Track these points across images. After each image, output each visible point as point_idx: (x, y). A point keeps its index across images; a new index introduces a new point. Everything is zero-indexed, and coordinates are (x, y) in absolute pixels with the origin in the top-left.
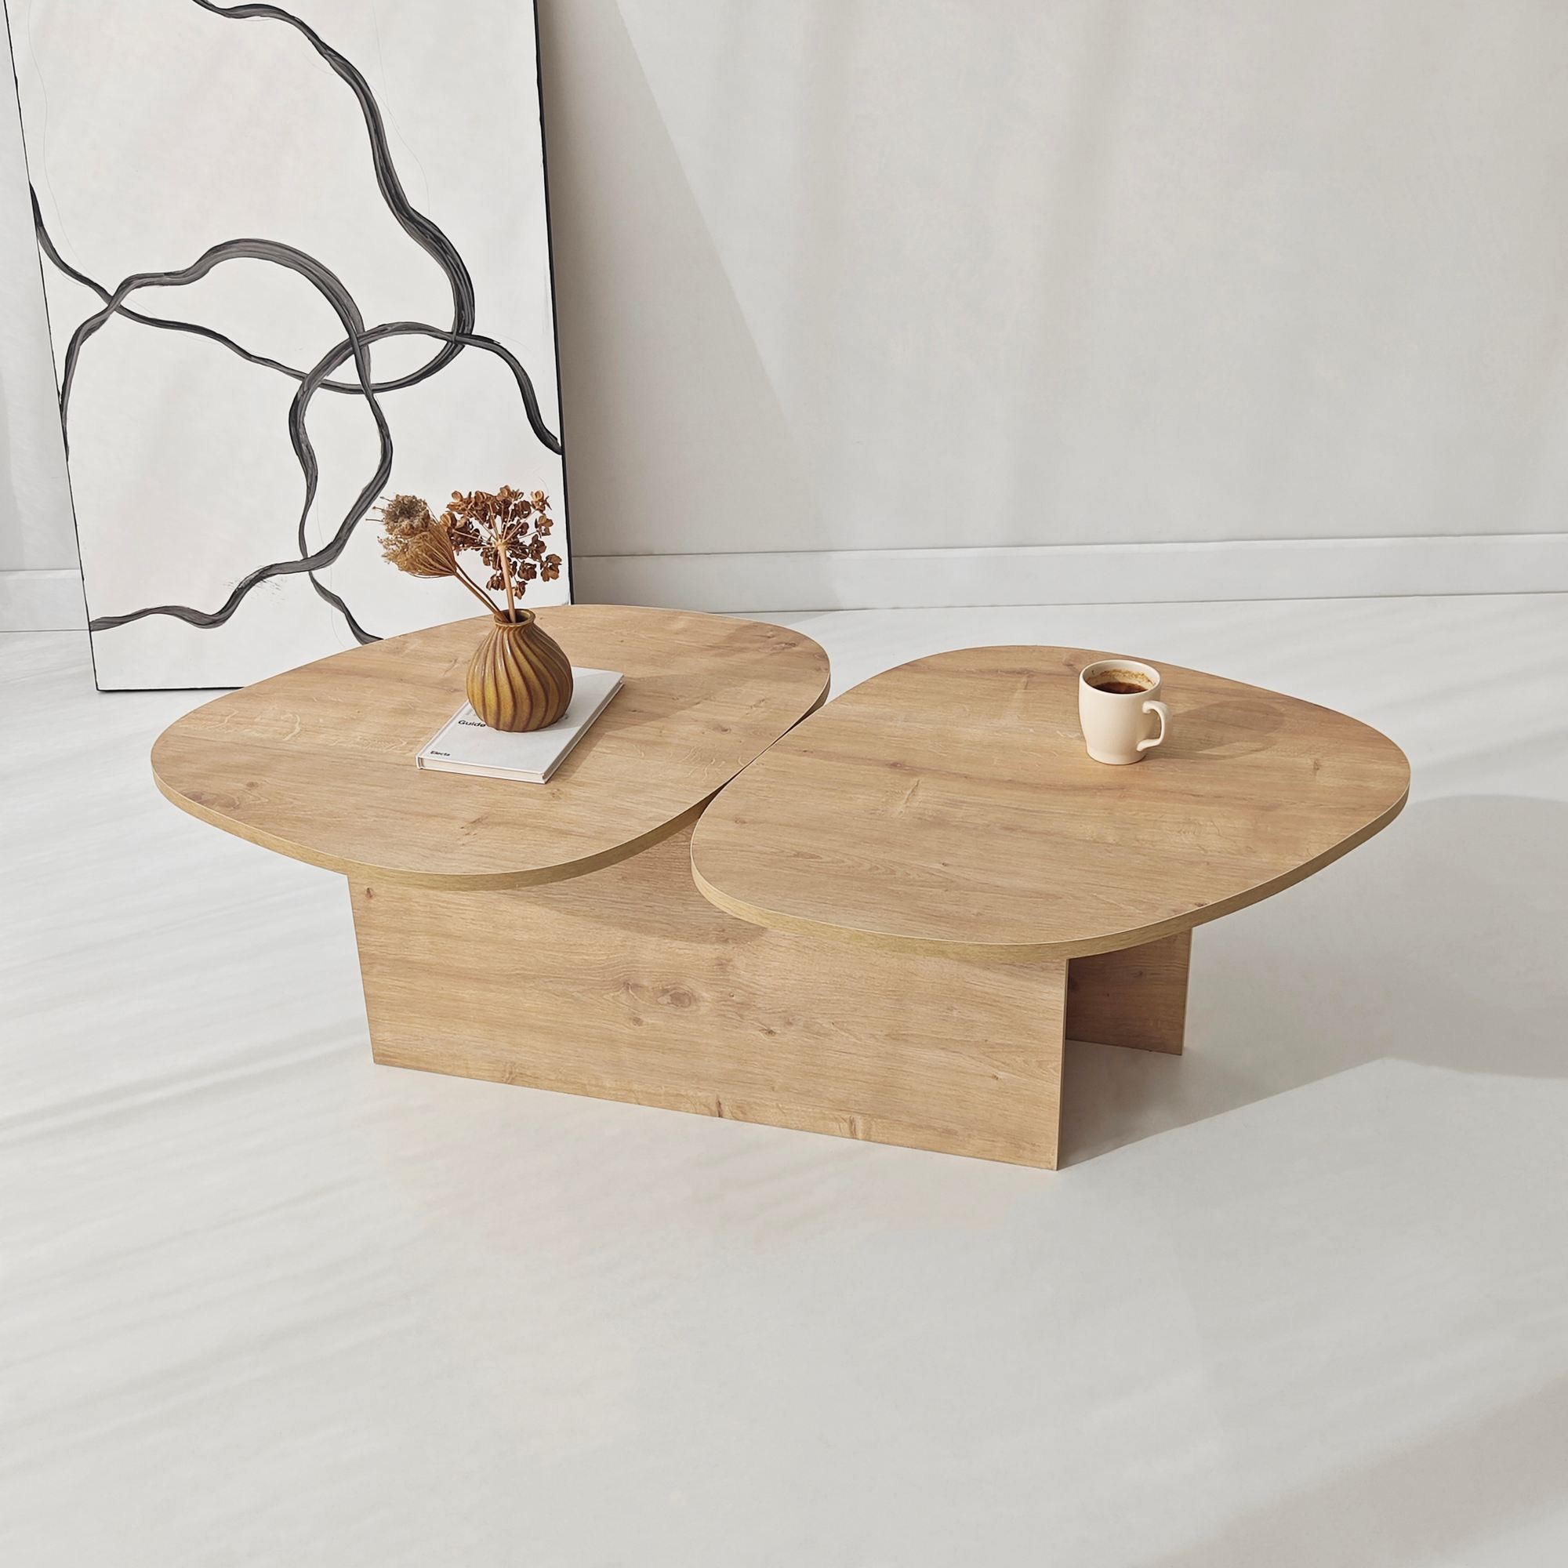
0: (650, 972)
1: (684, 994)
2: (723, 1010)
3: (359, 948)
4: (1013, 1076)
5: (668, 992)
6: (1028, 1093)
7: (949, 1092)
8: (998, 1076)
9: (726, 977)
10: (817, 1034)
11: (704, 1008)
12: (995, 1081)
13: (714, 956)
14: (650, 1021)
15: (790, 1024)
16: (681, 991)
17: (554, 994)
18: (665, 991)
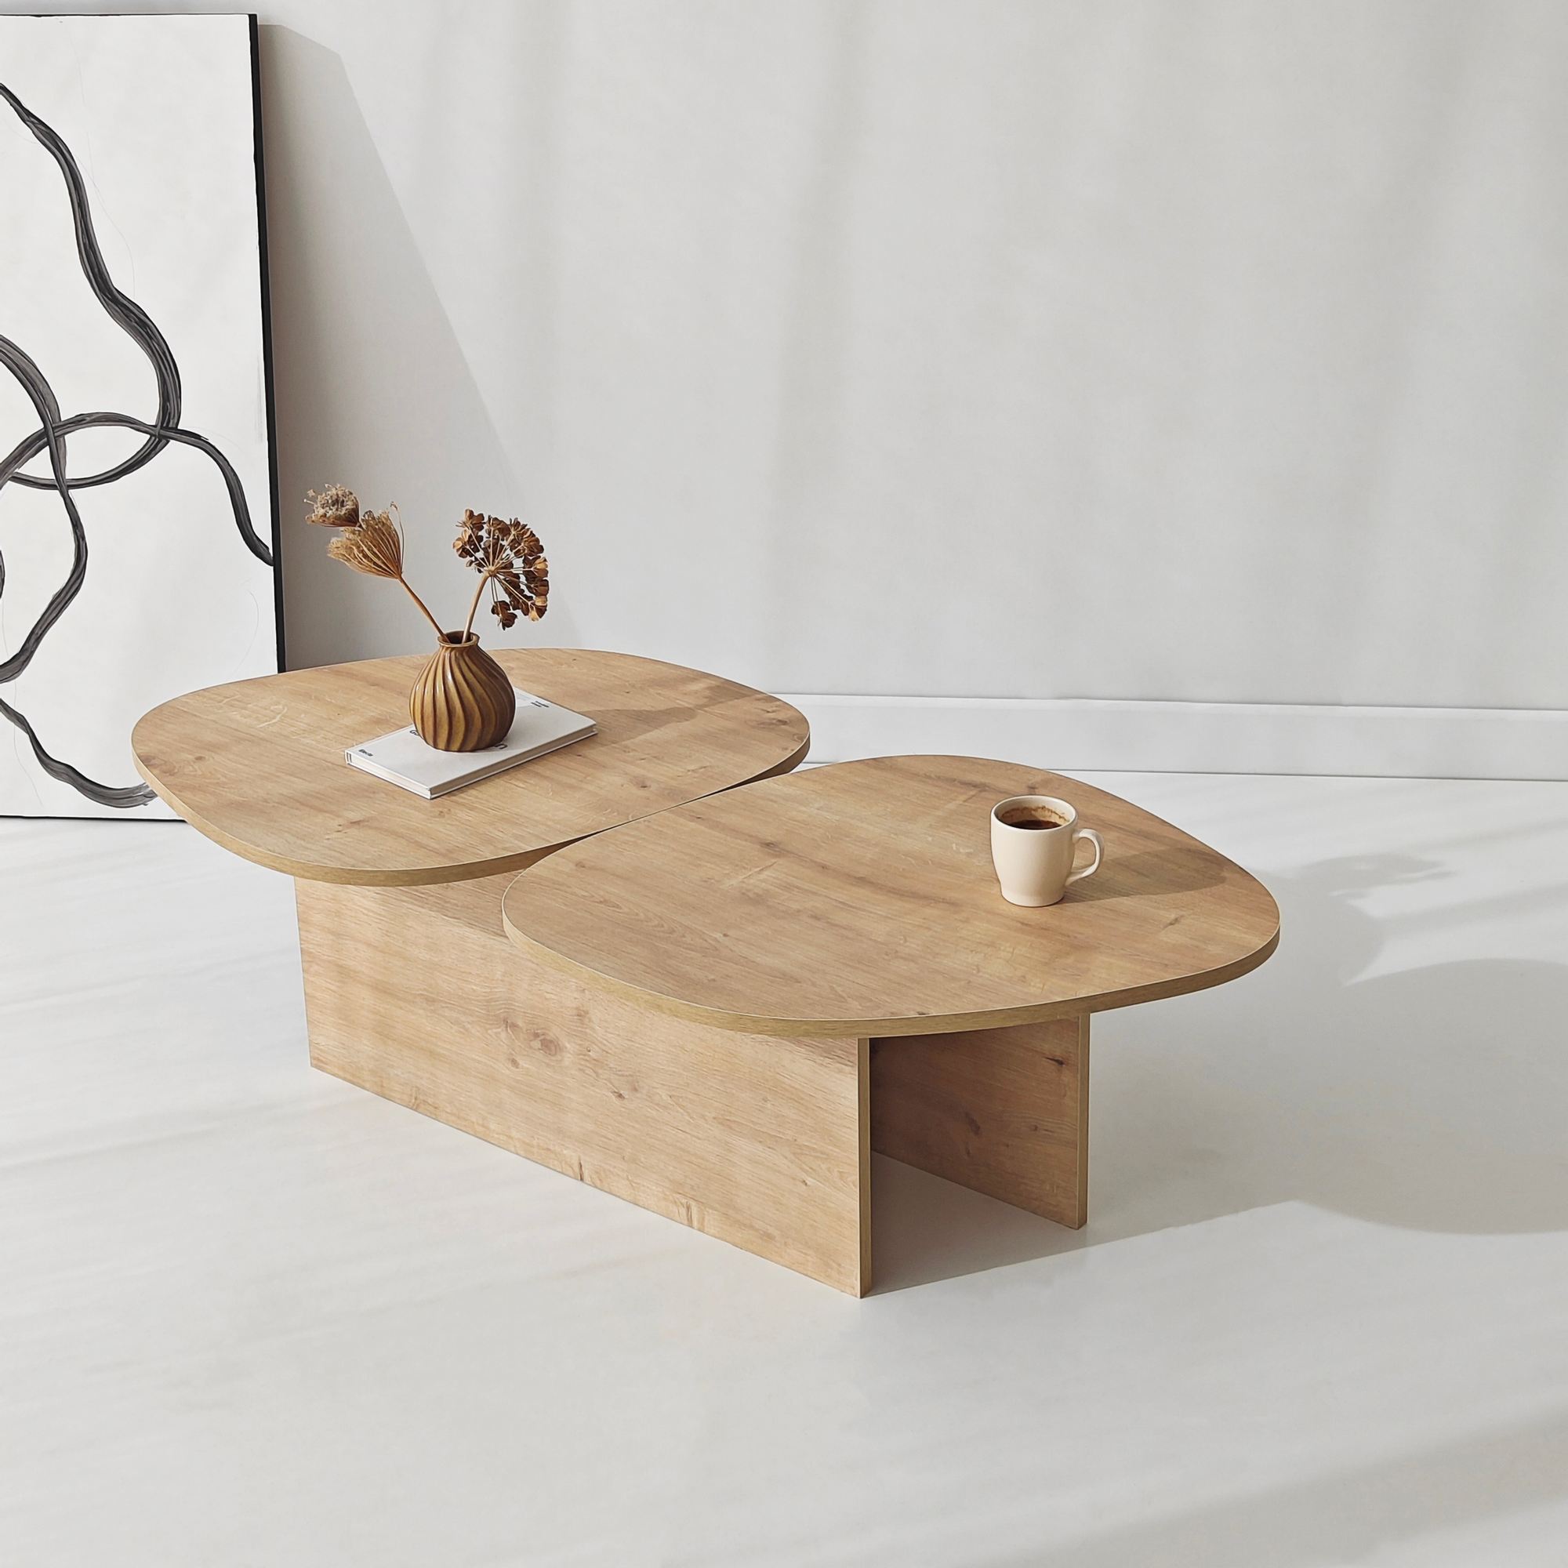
0: (524, 1013)
1: (551, 1042)
2: (582, 1065)
3: (301, 944)
4: (819, 1184)
5: (539, 1036)
6: (833, 1205)
7: (767, 1191)
8: (807, 1181)
9: (583, 1030)
10: (658, 1105)
11: (568, 1059)
12: (804, 1187)
13: (575, 1006)
14: (525, 1065)
15: (636, 1090)
16: (548, 1038)
17: (449, 1021)
18: (536, 1035)
